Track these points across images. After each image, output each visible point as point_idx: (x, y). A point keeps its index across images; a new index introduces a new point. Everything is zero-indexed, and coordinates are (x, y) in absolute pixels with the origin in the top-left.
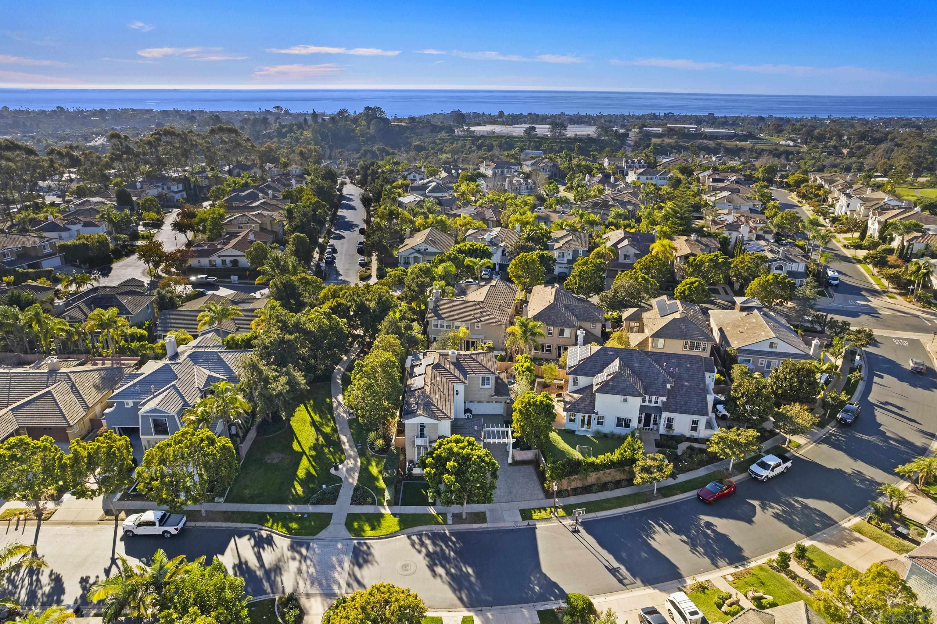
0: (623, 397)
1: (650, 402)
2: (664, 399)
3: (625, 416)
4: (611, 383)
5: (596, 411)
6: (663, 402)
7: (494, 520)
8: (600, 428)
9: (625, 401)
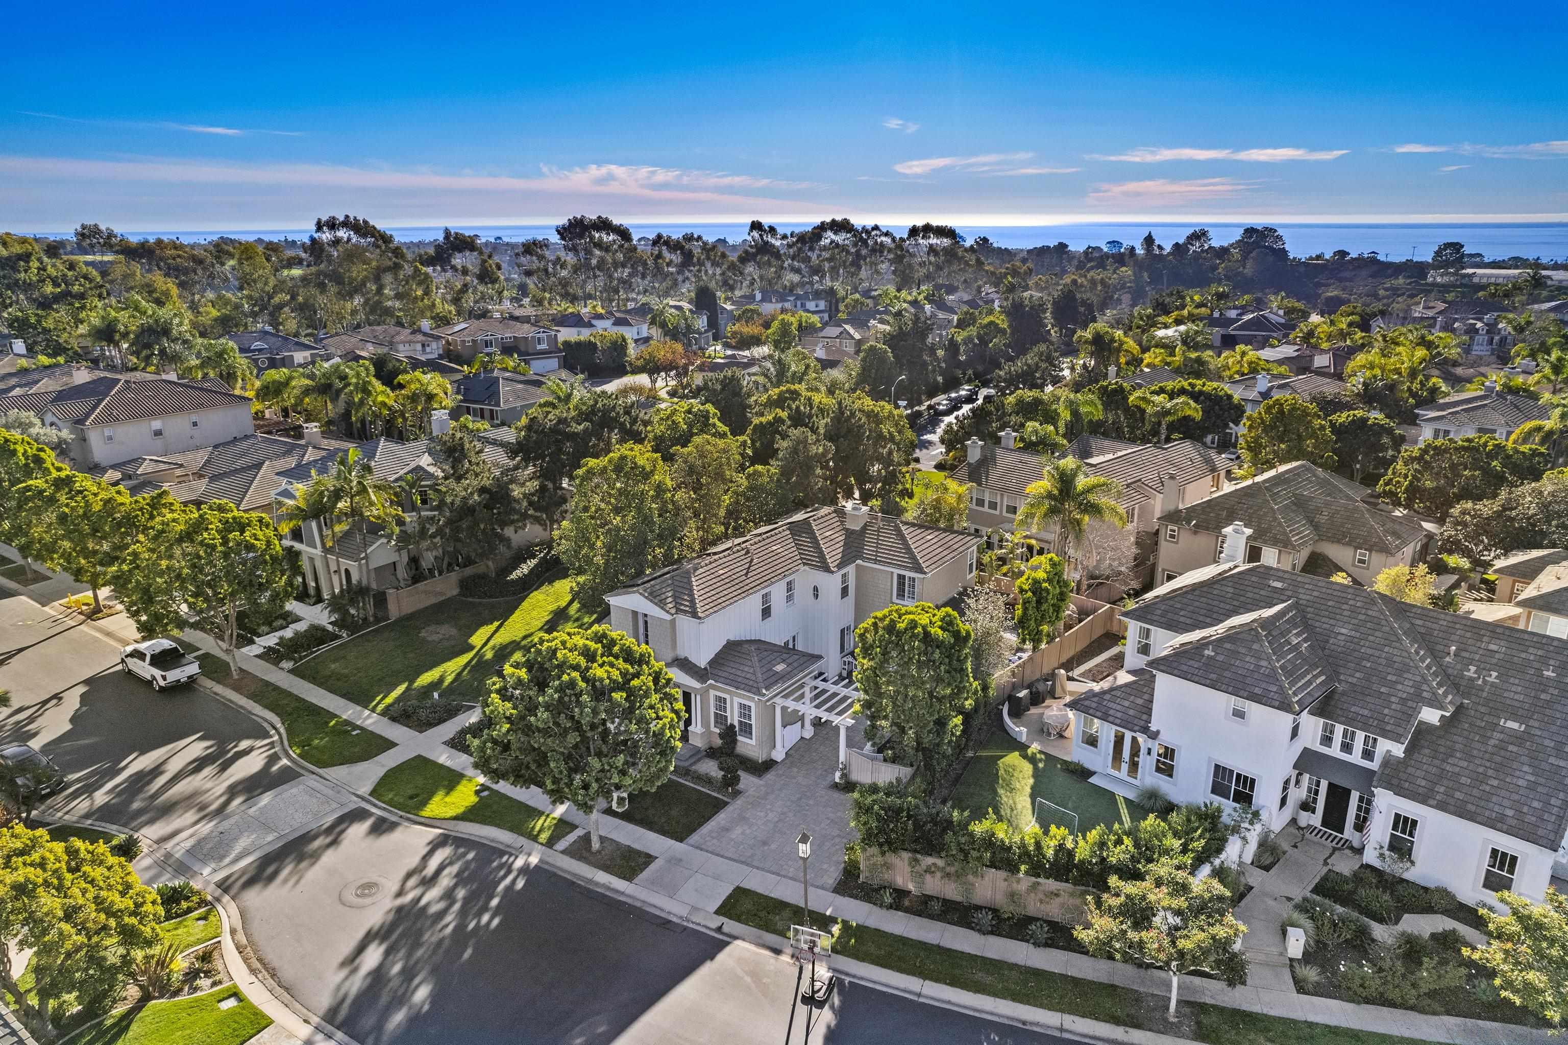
0: (1233, 701)
1: (1347, 747)
2: (1398, 750)
3: (1240, 764)
4: (1209, 652)
5: (1153, 727)
6: (1388, 761)
7: (654, 884)
8: (1162, 783)
9: (1239, 714)
